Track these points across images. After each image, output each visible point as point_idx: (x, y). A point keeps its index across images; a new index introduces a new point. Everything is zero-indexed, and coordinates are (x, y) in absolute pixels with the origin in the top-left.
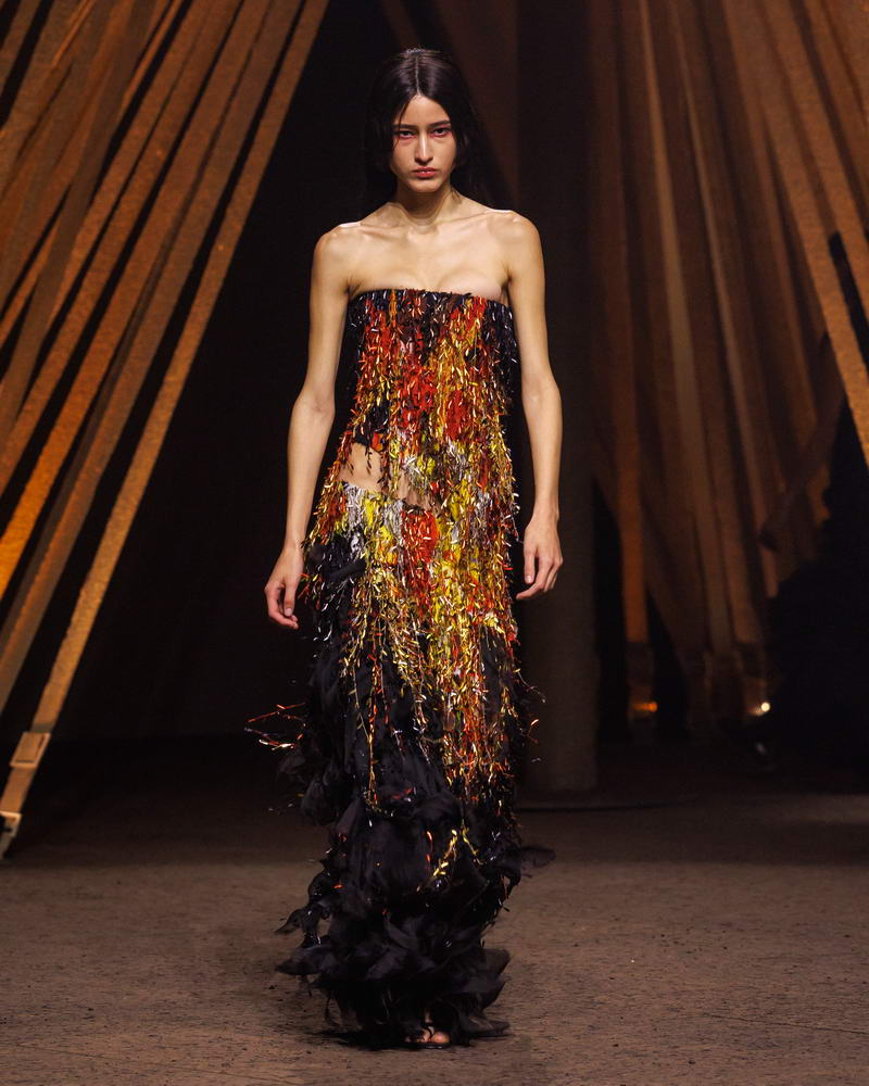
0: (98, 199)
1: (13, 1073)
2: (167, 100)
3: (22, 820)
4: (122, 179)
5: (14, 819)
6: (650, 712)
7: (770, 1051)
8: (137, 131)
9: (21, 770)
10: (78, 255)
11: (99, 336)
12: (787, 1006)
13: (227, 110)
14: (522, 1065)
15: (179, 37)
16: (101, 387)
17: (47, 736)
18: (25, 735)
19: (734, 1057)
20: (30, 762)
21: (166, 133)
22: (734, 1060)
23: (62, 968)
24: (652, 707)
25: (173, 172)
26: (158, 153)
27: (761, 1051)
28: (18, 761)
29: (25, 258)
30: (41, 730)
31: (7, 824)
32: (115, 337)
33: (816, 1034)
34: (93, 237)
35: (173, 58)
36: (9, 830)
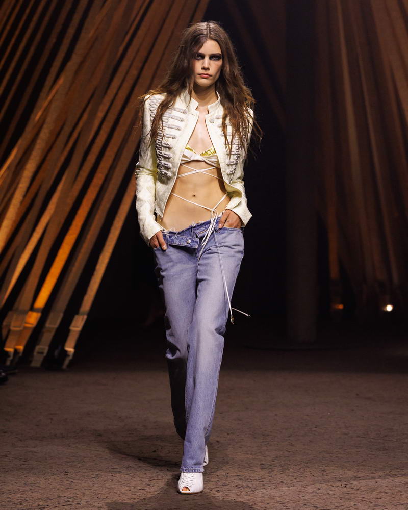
0: (109, 91)
1: (67, 458)
2: (138, 50)
3: (75, 352)
4: (119, 83)
5: (70, 352)
6: (339, 309)
7: (384, 452)
8: (125, 63)
9: (74, 331)
10: (100, 115)
11: (109, 149)
12: (392, 433)
13: (163, 54)
14: (280, 457)
15: (144, 24)
16: (109, 171)
17: (85, 317)
18: (76, 317)
19: (370, 454)
20: (77, 327)
21: (138, 64)
22: (370, 456)
23: (89, 414)
24: (341, 307)
25: (140, 80)
26: (134, 72)
27: (381, 452)
28: (74, 327)
29: (78, 116)
30: (83, 314)
31: (69, 353)
32: (116, 150)
33: (405, 445)
34: (106, 108)
35: (140, 32)
36: (69, 356)
